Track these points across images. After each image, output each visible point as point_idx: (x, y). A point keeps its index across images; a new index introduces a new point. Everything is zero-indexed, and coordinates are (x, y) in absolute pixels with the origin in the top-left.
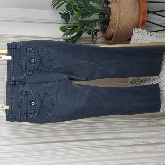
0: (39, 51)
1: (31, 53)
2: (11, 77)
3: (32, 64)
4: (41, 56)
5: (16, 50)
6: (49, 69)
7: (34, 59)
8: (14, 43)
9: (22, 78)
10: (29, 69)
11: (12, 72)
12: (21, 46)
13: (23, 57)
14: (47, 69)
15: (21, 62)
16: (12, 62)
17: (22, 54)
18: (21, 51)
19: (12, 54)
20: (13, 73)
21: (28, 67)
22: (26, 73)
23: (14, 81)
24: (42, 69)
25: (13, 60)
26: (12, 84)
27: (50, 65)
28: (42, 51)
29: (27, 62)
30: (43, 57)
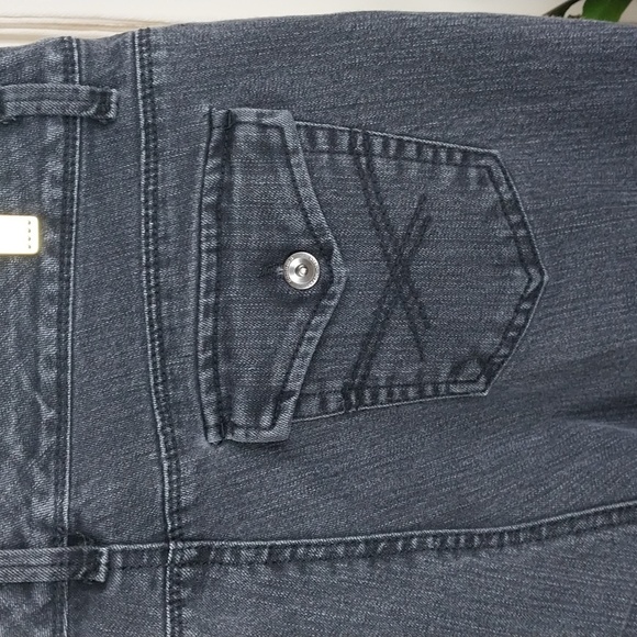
0: (368, 144)
1: (284, 178)
2: (39, 479)
3: (301, 314)
4: (400, 207)
5: (100, 138)
6: (489, 366)
7: (324, 253)
8: (64, 45)
9: (177, 486)
10: (264, 374)
11: (48, 414)
12: (151, 91)
13: (183, 222)
14: (473, 369)
15: (159, 294)
16: (53, 288)
17: (168, 188)
18: (154, 154)
19: (50, 192)
20: (57, 427)
21: (246, 352)
22: (224, 426)
23: (76, 537)
24: (409, 372)
25: (64, 266)
26: (53, 586)
27: (510, 325)
28: (411, 151)
29: (234, 290)
30: (422, 222)
